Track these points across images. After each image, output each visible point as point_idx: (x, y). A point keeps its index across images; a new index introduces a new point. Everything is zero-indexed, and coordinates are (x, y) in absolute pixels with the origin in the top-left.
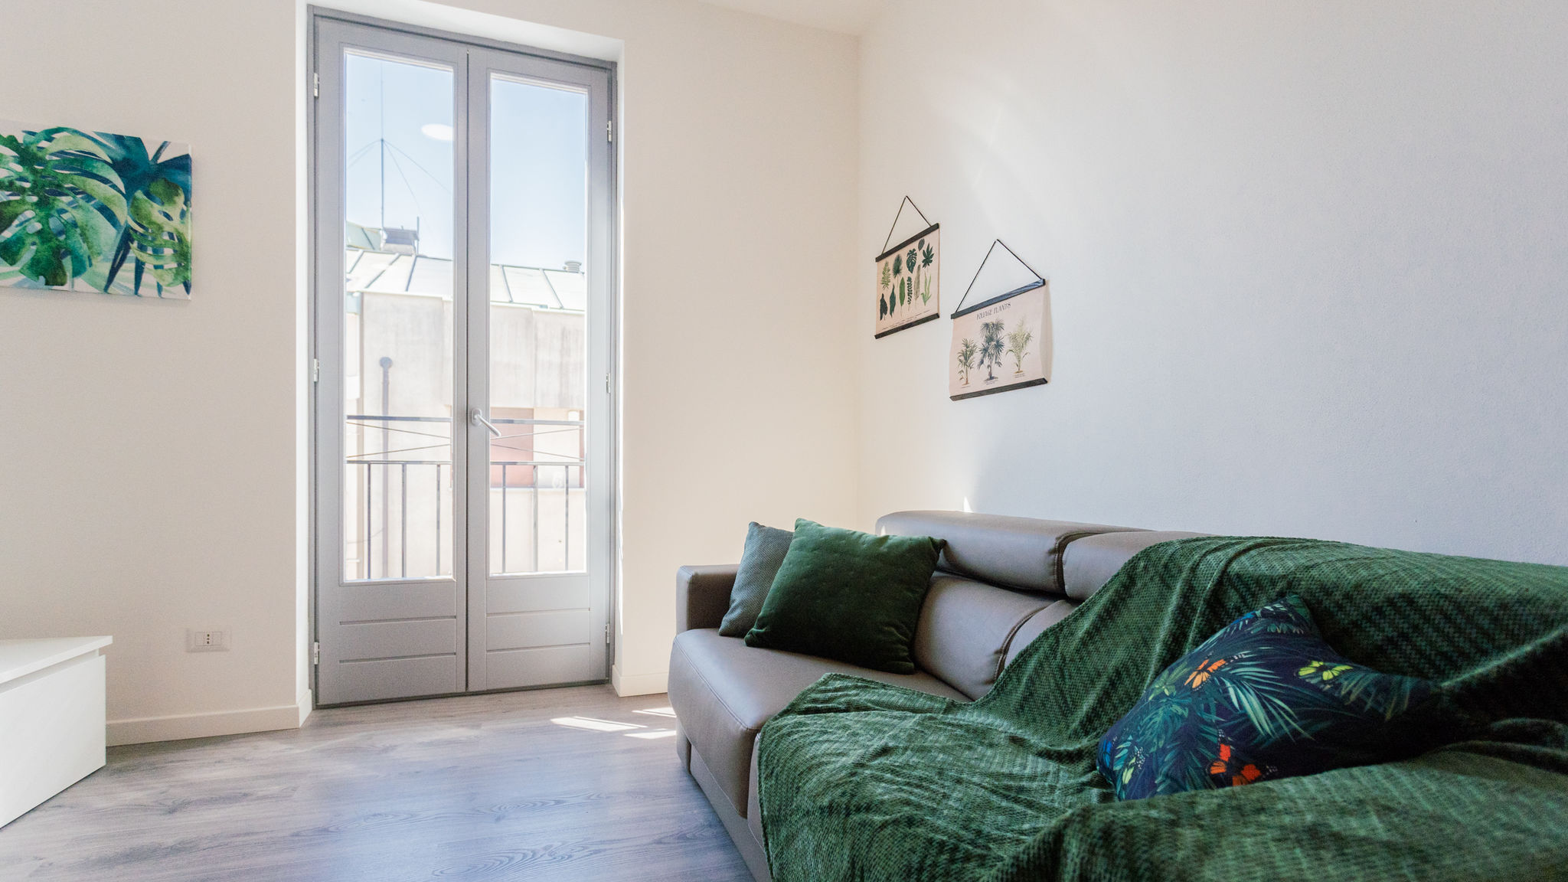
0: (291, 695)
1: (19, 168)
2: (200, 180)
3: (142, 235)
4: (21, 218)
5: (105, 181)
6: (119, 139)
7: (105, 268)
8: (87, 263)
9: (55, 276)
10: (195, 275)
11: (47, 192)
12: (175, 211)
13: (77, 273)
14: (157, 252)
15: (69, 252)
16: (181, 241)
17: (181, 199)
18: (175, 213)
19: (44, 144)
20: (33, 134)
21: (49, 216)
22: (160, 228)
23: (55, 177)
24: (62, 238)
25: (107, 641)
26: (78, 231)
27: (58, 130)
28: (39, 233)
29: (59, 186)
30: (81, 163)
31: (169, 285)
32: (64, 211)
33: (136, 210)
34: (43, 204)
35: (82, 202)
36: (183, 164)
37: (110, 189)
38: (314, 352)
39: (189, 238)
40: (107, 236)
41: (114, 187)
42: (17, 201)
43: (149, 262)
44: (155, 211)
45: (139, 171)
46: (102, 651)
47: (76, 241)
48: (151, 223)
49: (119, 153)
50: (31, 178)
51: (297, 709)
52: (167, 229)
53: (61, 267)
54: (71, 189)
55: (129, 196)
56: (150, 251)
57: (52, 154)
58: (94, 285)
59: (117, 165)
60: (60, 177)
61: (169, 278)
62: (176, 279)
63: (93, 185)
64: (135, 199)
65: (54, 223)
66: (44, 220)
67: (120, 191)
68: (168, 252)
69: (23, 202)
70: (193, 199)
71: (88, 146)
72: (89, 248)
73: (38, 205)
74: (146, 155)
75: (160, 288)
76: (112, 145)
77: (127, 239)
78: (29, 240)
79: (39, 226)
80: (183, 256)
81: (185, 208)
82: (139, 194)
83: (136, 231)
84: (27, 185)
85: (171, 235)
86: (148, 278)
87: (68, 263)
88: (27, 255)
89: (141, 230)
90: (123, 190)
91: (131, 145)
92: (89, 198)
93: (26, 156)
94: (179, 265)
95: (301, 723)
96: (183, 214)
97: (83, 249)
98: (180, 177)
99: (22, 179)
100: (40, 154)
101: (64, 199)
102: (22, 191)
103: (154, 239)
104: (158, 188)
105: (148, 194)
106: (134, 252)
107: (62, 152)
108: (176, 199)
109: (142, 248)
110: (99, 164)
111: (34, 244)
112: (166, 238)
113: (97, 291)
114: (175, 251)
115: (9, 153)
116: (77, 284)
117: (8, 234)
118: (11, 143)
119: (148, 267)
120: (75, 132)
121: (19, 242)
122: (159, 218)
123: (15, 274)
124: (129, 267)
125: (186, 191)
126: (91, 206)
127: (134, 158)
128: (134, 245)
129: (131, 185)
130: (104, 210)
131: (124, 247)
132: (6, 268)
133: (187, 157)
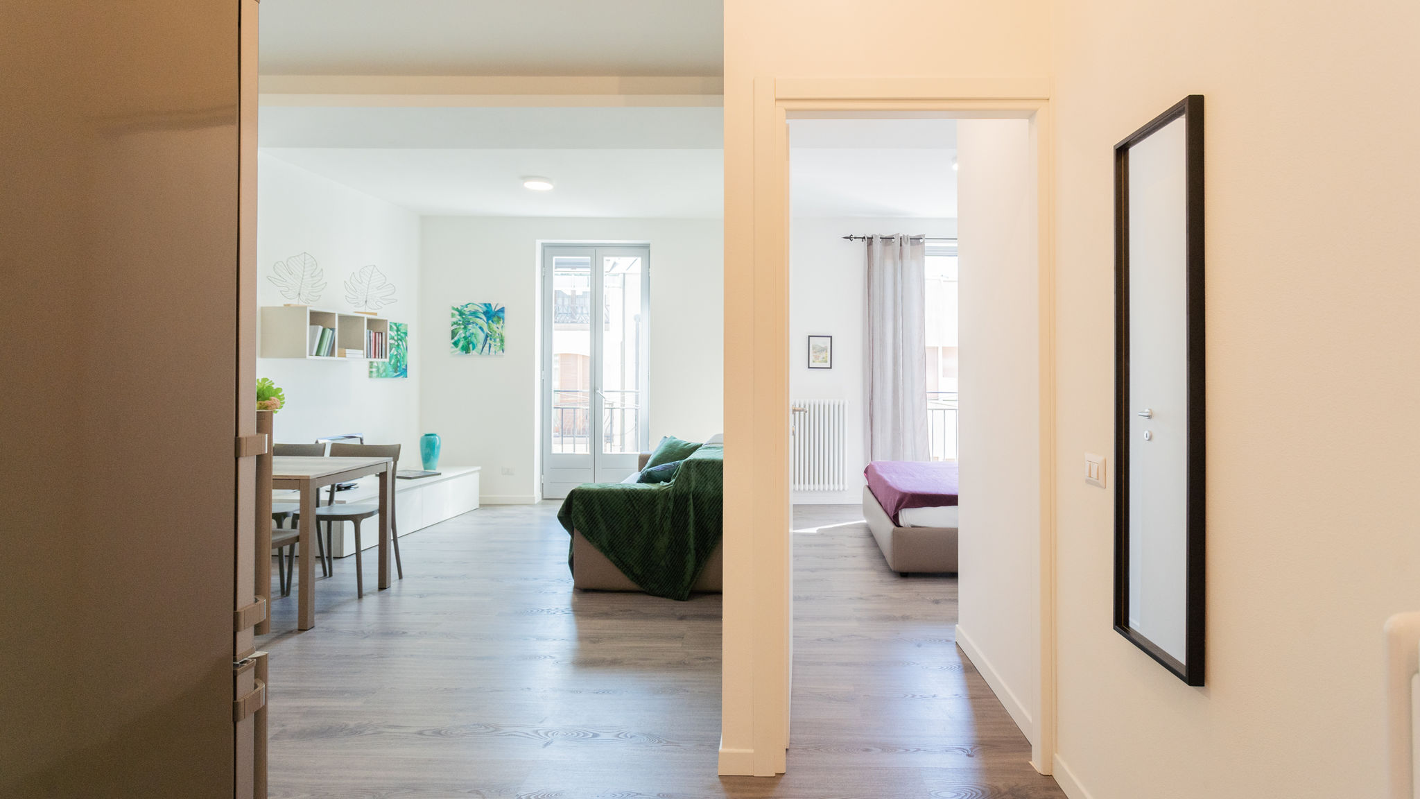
0: (533, 494)
1: (459, 317)
2: (507, 315)
3: (491, 335)
4: (459, 333)
5: (481, 318)
6: (485, 304)
7: (480, 346)
8: (476, 346)
10: (505, 347)
11: (466, 324)
12: (500, 326)
13: (473, 349)
14: (495, 340)
15: (472, 342)
16: (501, 336)
17: (501, 322)
18: (500, 327)
19: (465, 309)
20: (463, 306)
21: (466, 331)
22: (496, 332)
24: (470, 338)
25: (479, 468)
26: (474, 335)
27: (469, 304)
28: (464, 337)
29: (469, 322)
30: (474, 314)
31: (498, 351)
32: (470, 329)
33: (489, 327)
34: (465, 328)
35: (475, 326)
36: (502, 310)
37: (482, 322)
38: (543, 369)
39: (503, 335)
40: (481, 336)
41: (483, 320)
42: (458, 328)
43: (493, 343)
44: (494, 326)
45: (490, 314)
46: (479, 471)
47: (473, 339)
48: (493, 331)
49: (485, 309)
50: (462, 320)
51: (534, 497)
52: (498, 332)
53: (469, 347)
54: (472, 322)
55: (487, 322)
56: (493, 340)
57: (468, 312)
58: (478, 352)
59: (485, 313)
60: (469, 319)
61: (498, 348)
62: (500, 349)
63: (478, 320)
65: (468, 334)
66: (465, 334)
67: (485, 321)
68: (498, 340)
69: (460, 328)
70: (505, 321)
71: (477, 308)
72: (477, 341)
73: (464, 328)
74: (492, 309)
75: (495, 352)
76: (483, 307)
77: (487, 336)
79: (464, 335)
80: (502, 341)
81: (503, 324)
82: (490, 322)
84: (461, 322)
85: (499, 334)
86: (492, 349)
87: (471, 346)
88: (461, 345)
89: (490, 333)
91: (488, 306)
92: (477, 324)
93: (461, 314)
94: (501, 344)
95: (536, 503)
96: (502, 327)
97: (475, 341)
98: (501, 315)
100: (464, 312)
101: (470, 326)
102: (460, 324)
103: (494, 336)
104: (495, 319)
105: (492, 321)
106: (488, 341)
107: (470, 311)
109: (491, 339)
110: (479, 313)
111: (462, 341)
112: (497, 335)
113: (478, 354)
114: (500, 339)
115: (457, 313)
116: (474, 352)
117: (456, 339)
118: (457, 310)
119: (492, 345)
120: (473, 304)
121: (459, 340)
122: (496, 329)
123: (458, 350)
124: (487, 345)
125: (503, 319)
126: (477, 327)
127: (489, 310)
128: (489, 339)
129: (488, 319)
130: (481, 328)
131: (486, 340)
132: (455, 349)
133: (503, 308)
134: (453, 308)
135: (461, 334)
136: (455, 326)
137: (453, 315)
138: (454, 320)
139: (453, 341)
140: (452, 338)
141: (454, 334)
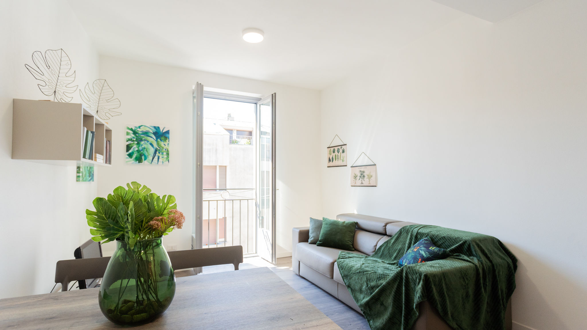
1: (133, 136)
2: (171, 136)
3: (159, 150)
4: (133, 147)
5: (151, 137)
6: (155, 127)
7: (150, 158)
8: (147, 157)
9: (140, 161)
10: (170, 158)
11: (139, 141)
12: (166, 143)
13: (145, 160)
14: (162, 154)
15: (143, 155)
16: (168, 151)
17: (167, 141)
19: (138, 129)
20: (136, 127)
21: (139, 146)
22: (163, 148)
23: (141, 137)
24: (142, 151)
26: (145, 149)
27: (141, 126)
28: (137, 151)
29: (142, 139)
30: (146, 133)
31: (165, 161)
32: (142, 145)
33: (158, 144)
34: (138, 144)
35: (146, 143)
36: (168, 132)
37: (152, 139)
40: (152, 150)
41: (153, 139)
42: (132, 143)
43: (161, 156)
44: (162, 143)
45: (159, 134)
47: (145, 152)
48: (161, 147)
49: (155, 130)
50: (135, 137)
52: (165, 148)
53: (142, 158)
54: (144, 140)
55: (157, 141)
56: (161, 153)
57: (140, 132)
58: (149, 162)
59: (155, 134)
60: (142, 137)
61: (165, 159)
62: (166, 160)
63: (149, 138)
64: (158, 141)
65: (140, 148)
66: (138, 147)
67: (155, 140)
68: (165, 153)
69: (134, 143)
71: (148, 129)
72: (148, 153)
74: (160, 131)
75: (163, 162)
76: (153, 129)
77: (156, 151)
78: (135, 152)
79: (137, 149)
80: (168, 154)
81: (168, 142)
82: (159, 140)
83: (158, 149)
84: (135, 139)
85: (165, 149)
86: (160, 160)
87: (143, 157)
88: (134, 156)
89: (159, 149)
90: (155, 139)
91: (157, 128)
92: (148, 141)
93: (135, 133)
94: (167, 156)
96: (168, 144)
97: (146, 154)
98: (167, 135)
99: (134, 138)
100: (137, 132)
101: (142, 142)
102: (133, 141)
103: (162, 151)
104: (163, 138)
105: (161, 140)
106: (157, 154)
107: (142, 131)
108: (167, 140)
109: (159, 153)
110: (150, 133)
111: (136, 153)
112: (164, 150)
113: (149, 164)
114: (166, 153)
115: (131, 132)
116: (145, 162)
117: (130, 151)
118: (131, 129)
119: (160, 157)
120: (145, 126)
121: (133, 153)
122: (163, 145)
123: (132, 160)
124: (156, 158)
125: (169, 139)
126: (148, 143)
127: (157, 131)
128: (157, 152)
129: (157, 138)
130: (151, 144)
131: (155, 153)
132: (130, 159)
133: (169, 131)
134: (128, 128)
135: (135, 148)
136: (129, 142)
137: (128, 134)
138: (129, 137)
139: (128, 153)
140: (127, 151)
141: (128, 148)
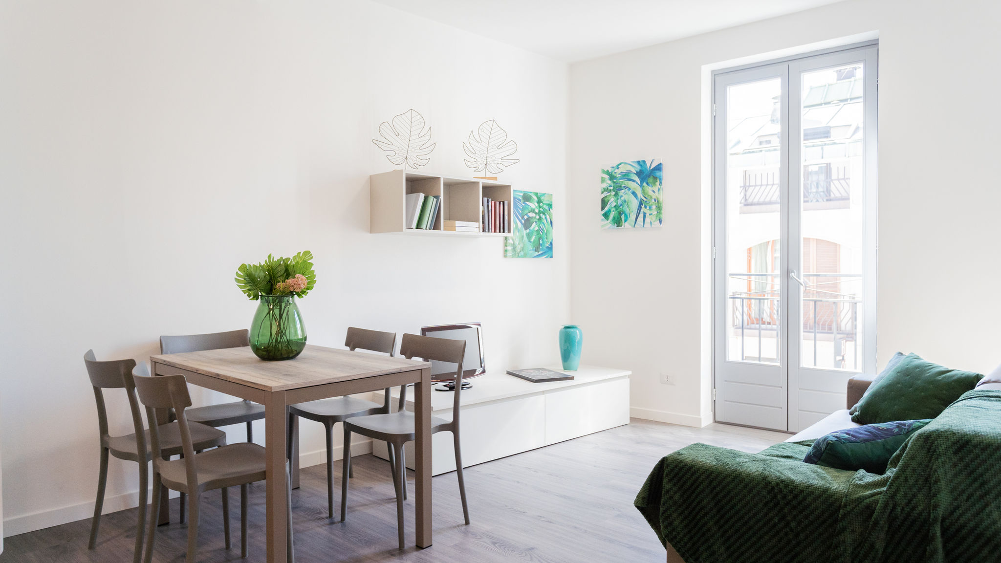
0: (698, 412)
1: (610, 182)
2: (665, 174)
3: (646, 201)
4: (610, 201)
5: (634, 181)
6: (639, 162)
7: (633, 217)
8: (629, 217)
9: (619, 223)
10: (665, 215)
11: (618, 189)
12: (656, 189)
13: (625, 221)
14: (650, 208)
15: (623, 213)
16: (658, 202)
17: (658, 183)
18: (656, 191)
19: (616, 171)
20: (613, 167)
21: (618, 199)
23: (619, 183)
24: (621, 207)
25: (630, 373)
26: (626, 203)
27: (620, 164)
28: (615, 207)
29: (621, 186)
30: (626, 176)
31: (654, 222)
32: (622, 196)
33: (643, 191)
34: (616, 195)
35: (627, 191)
36: (659, 168)
37: (635, 184)
38: (714, 244)
39: (661, 200)
40: (635, 203)
41: (637, 183)
42: (609, 195)
43: (648, 212)
44: (649, 189)
45: (645, 174)
46: (629, 376)
47: (625, 208)
48: (648, 196)
49: (638, 168)
50: (613, 185)
52: (654, 197)
53: (621, 219)
54: (624, 187)
55: (641, 186)
56: (648, 208)
57: (619, 174)
58: (631, 225)
59: (639, 174)
60: (621, 183)
61: (654, 218)
62: (656, 219)
63: (631, 184)
64: (643, 186)
65: (619, 202)
66: (616, 202)
67: (639, 185)
68: (654, 207)
69: (611, 195)
70: (663, 182)
71: (629, 168)
72: (629, 210)
73: (614, 195)
74: (646, 169)
75: (651, 223)
76: (636, 165)
77: (641, 204)
78: (612, 210)
79: (615, 204)
80: (659, 208)
81: (659, 186)
82: (645, 184)
83: (643, 200)
84: (612, 188)
85: (655, 199)
86: (648, 219)
87: (623, 217)
88: (611, 216)
89: (645, 199)
90: (640, 184)
91: (641, 163)
92: (630, 189)
93: (612, 177)
94: (658, 212)
96: (659, 190)
98: (658, 174)
99: (610, 186)
100: (615, 175)
101: (622, 191)
102: (610, 191)
103: (649, 203)
104: (650, 180)
105: (647, 184)
106: (643, 209)
107: (622, 172)
108: (656, 183)
109: (645, 207)
110: (632, 175)
111: (614, 211)
112: (653, 201)
113: (630, 227)
114: (656, 206)
115: (607, 177)
116: (626, 225)
117: (606, 209)
118: (608, 173)
119: (647, 215)
120: (626, 163)
121: (609, 211)
122: (651, 193)
123: (608, 223)
124: (641, 215)
125: (660, 180)
126: (630, 193)
127: (643, 169)
128: (643, 206)
129: (642, 180)
130: (634, 193)
131: (640, 208)
132: (606, 222)
133: (660, 164)
134: (603, 171)
135: (612, 202)
136: (605, 194)
137: (603, 180)
138: (605, 185)
139: (603, 212)
140: (603, 209)
141: (604, 203)
